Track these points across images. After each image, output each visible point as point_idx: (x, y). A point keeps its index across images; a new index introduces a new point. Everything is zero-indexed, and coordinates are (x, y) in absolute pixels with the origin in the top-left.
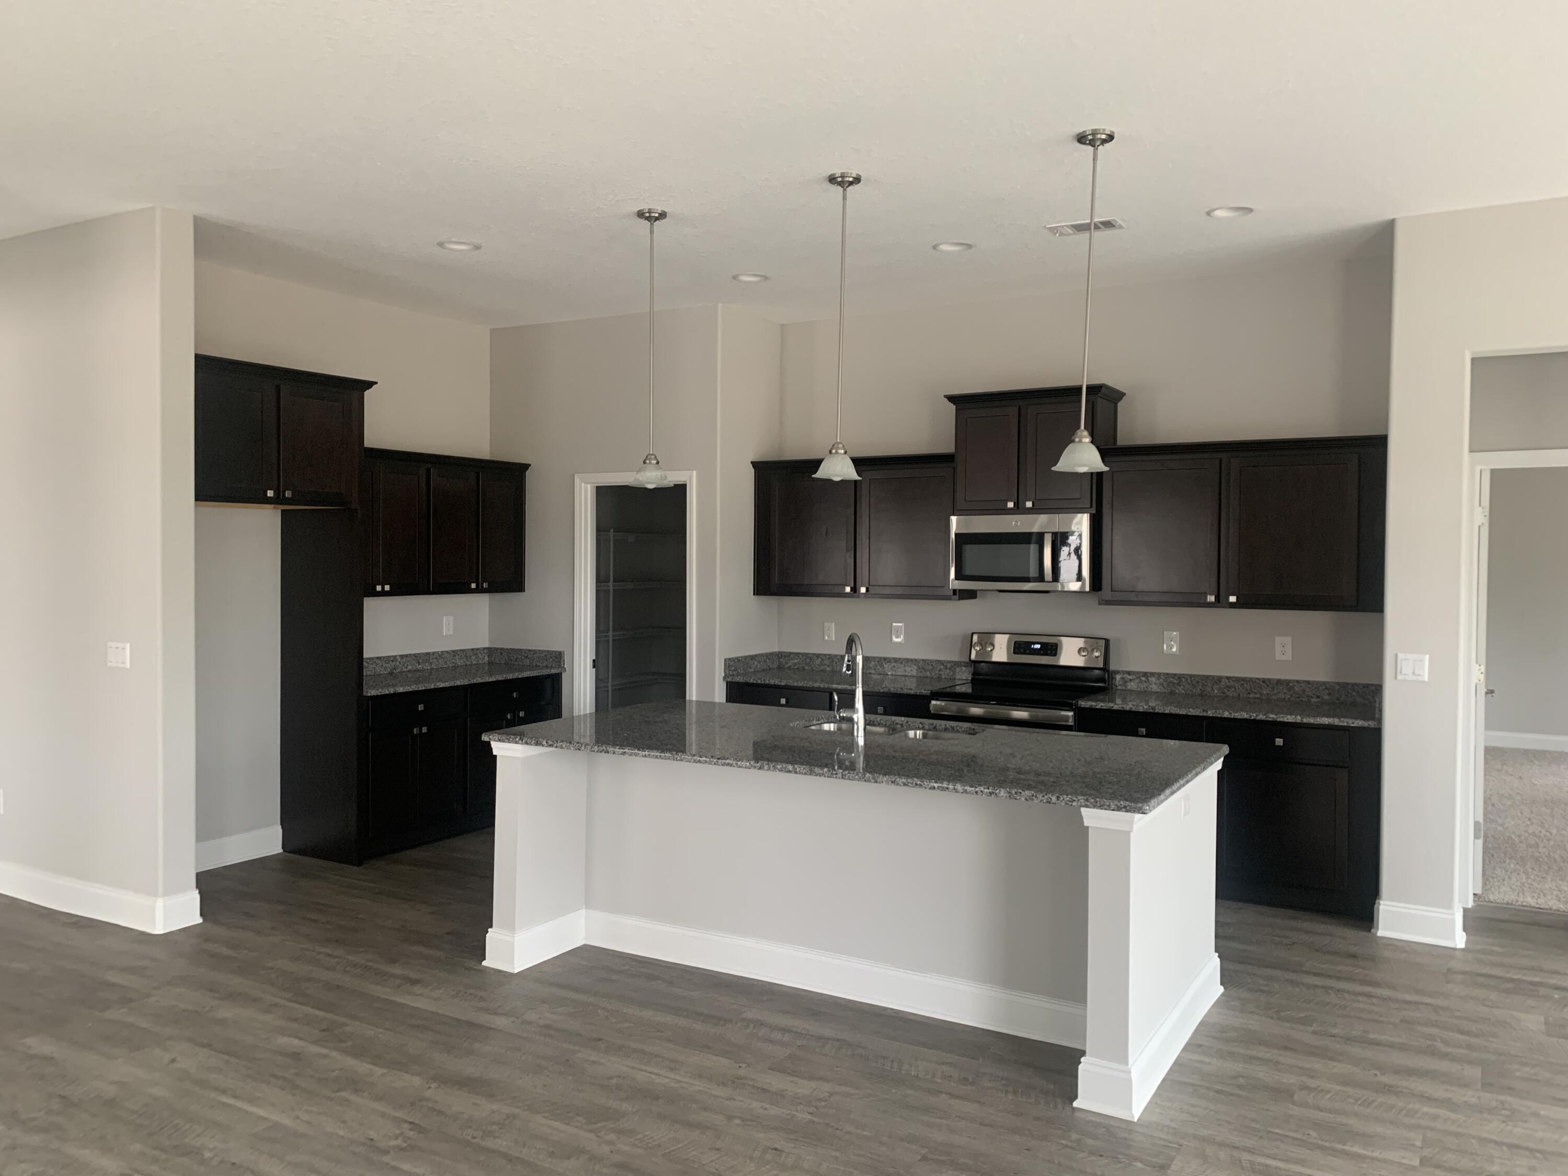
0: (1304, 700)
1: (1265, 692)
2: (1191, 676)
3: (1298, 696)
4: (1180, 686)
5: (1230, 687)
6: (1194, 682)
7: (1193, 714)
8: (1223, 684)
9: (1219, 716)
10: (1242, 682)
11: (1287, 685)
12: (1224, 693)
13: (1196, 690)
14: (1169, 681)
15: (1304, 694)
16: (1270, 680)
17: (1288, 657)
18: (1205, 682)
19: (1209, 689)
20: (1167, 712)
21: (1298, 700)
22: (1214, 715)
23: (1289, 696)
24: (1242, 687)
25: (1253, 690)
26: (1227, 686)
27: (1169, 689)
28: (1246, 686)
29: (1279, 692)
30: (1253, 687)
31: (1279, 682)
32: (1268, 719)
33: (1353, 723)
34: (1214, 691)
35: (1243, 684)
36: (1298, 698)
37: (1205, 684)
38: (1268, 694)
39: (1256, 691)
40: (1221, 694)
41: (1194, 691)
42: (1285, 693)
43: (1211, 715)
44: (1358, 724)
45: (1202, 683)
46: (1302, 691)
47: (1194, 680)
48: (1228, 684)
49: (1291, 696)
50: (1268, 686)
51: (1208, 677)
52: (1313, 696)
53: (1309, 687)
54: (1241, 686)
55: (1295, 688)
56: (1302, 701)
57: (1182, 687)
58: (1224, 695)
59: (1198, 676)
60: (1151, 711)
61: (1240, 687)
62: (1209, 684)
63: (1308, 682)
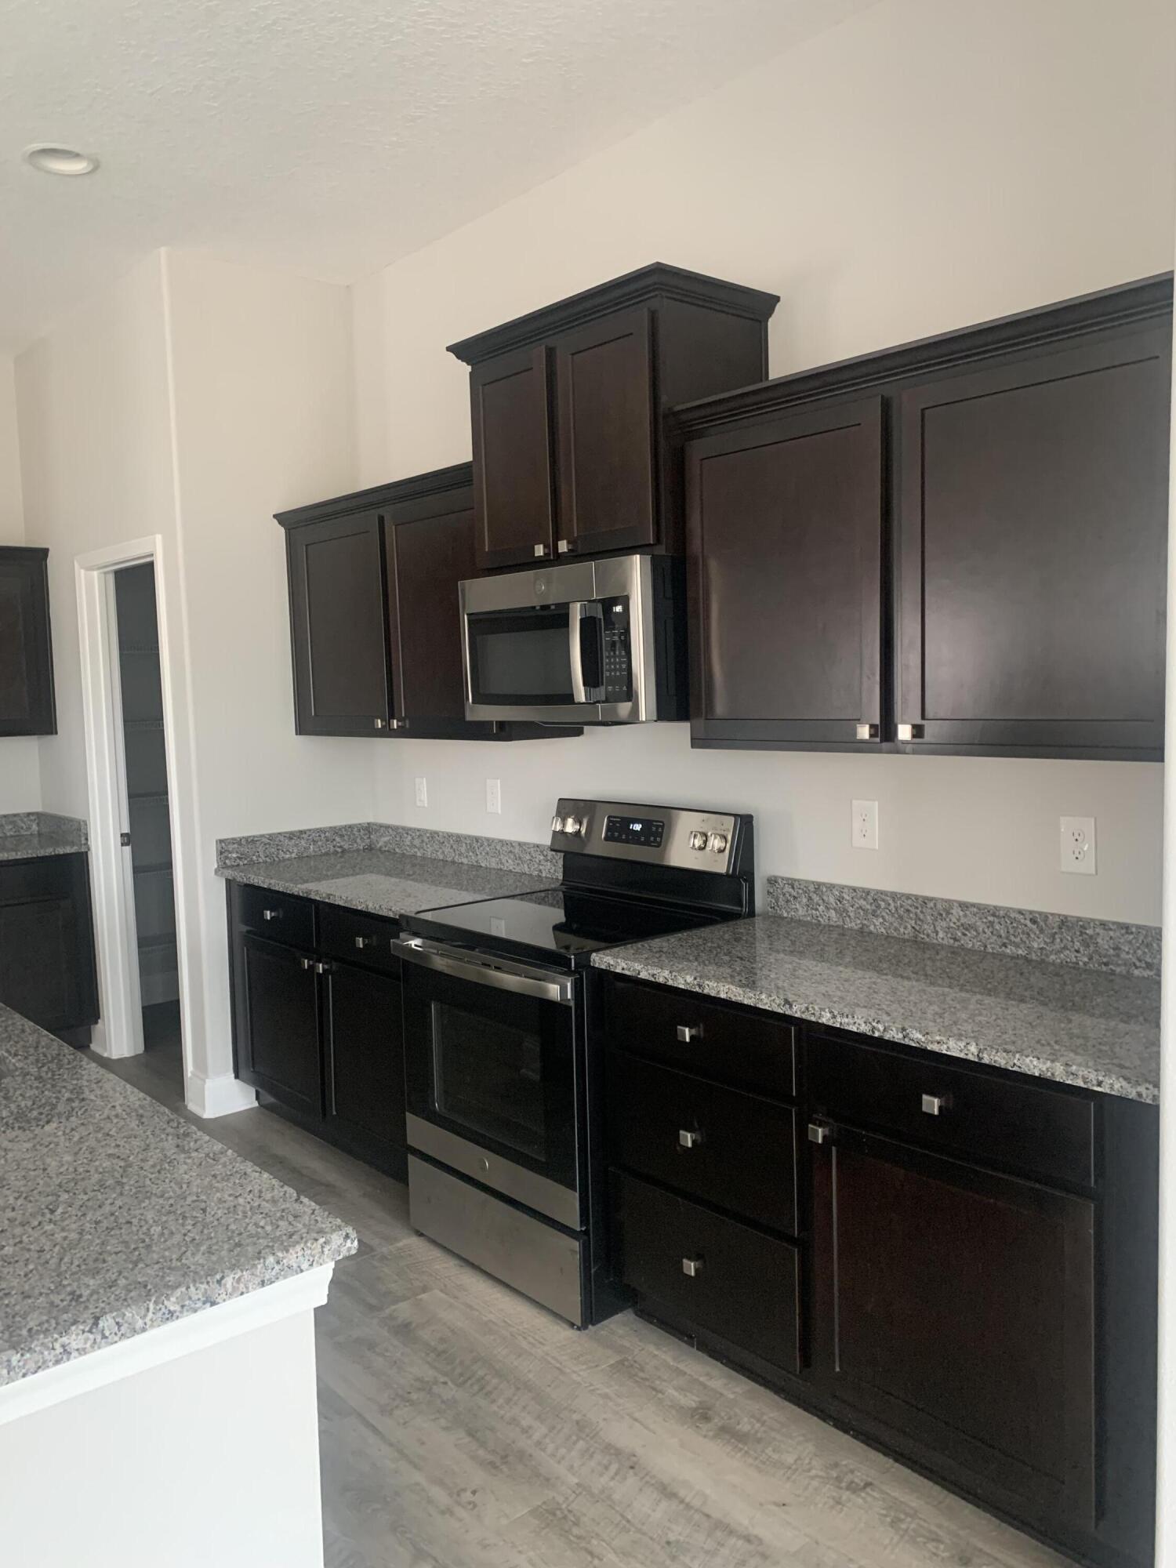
0: (1118, 970)
1: (1035, 945)
2: (894, 896)
3: (1105, 960)
4: (877, 916)
5: (968, 928)
6: (901, 911)
7: (767, 1007)
8: (954, 920)
9: (813, 1019)
10: (991, 918)
11: (1082, 933)
12: (955, 939)
13: (905, 928)
14: (857, 905)
15: (1118, 956)
16: (1045, 917)
17: (1088, 866)
18: (922, 912)
19: (929, 929)
20: (723, 996)
21: (1104, 968)
22: (804, 1016)
23: (1086, 959)
24: (991, 929)
25: (1012, 938)
26: (962, 925)
27: (859, 922)
28: (997, 927)
29: (1065, 948)
30: (1011, 931)
31: (1064, 922)
32: (907, 1042)
33: (1099, 1084)
34: (937, 933)
35: (992, 923)
36: (1106, 964)
37: (921, 917)
38: (1042, 949)
39: (1018, 940)
40: (952, 941)
41: (902, 930)
42: (1077, 951)
43: (798, 1015)
44: (1112, 1087)
45: (916, 914)
46: (1114, 949)
47: (901, 906)
48: (963, 920)
49: (1091, 958)
50: (1042, 931)
51: (926, 900)
52: (1138, 964)
53: (1130, 942)
54: (988, 927)
55: (1099, 940)
56: (1113, 972)
57: (881, 920)
58: (957, 944)
59: (908, 897)
60: (697, 989)
61: (986, 930)
62: (928, 917)
63: (1126, 928)
